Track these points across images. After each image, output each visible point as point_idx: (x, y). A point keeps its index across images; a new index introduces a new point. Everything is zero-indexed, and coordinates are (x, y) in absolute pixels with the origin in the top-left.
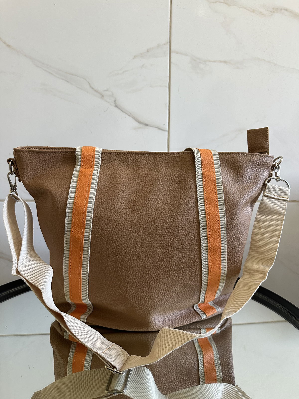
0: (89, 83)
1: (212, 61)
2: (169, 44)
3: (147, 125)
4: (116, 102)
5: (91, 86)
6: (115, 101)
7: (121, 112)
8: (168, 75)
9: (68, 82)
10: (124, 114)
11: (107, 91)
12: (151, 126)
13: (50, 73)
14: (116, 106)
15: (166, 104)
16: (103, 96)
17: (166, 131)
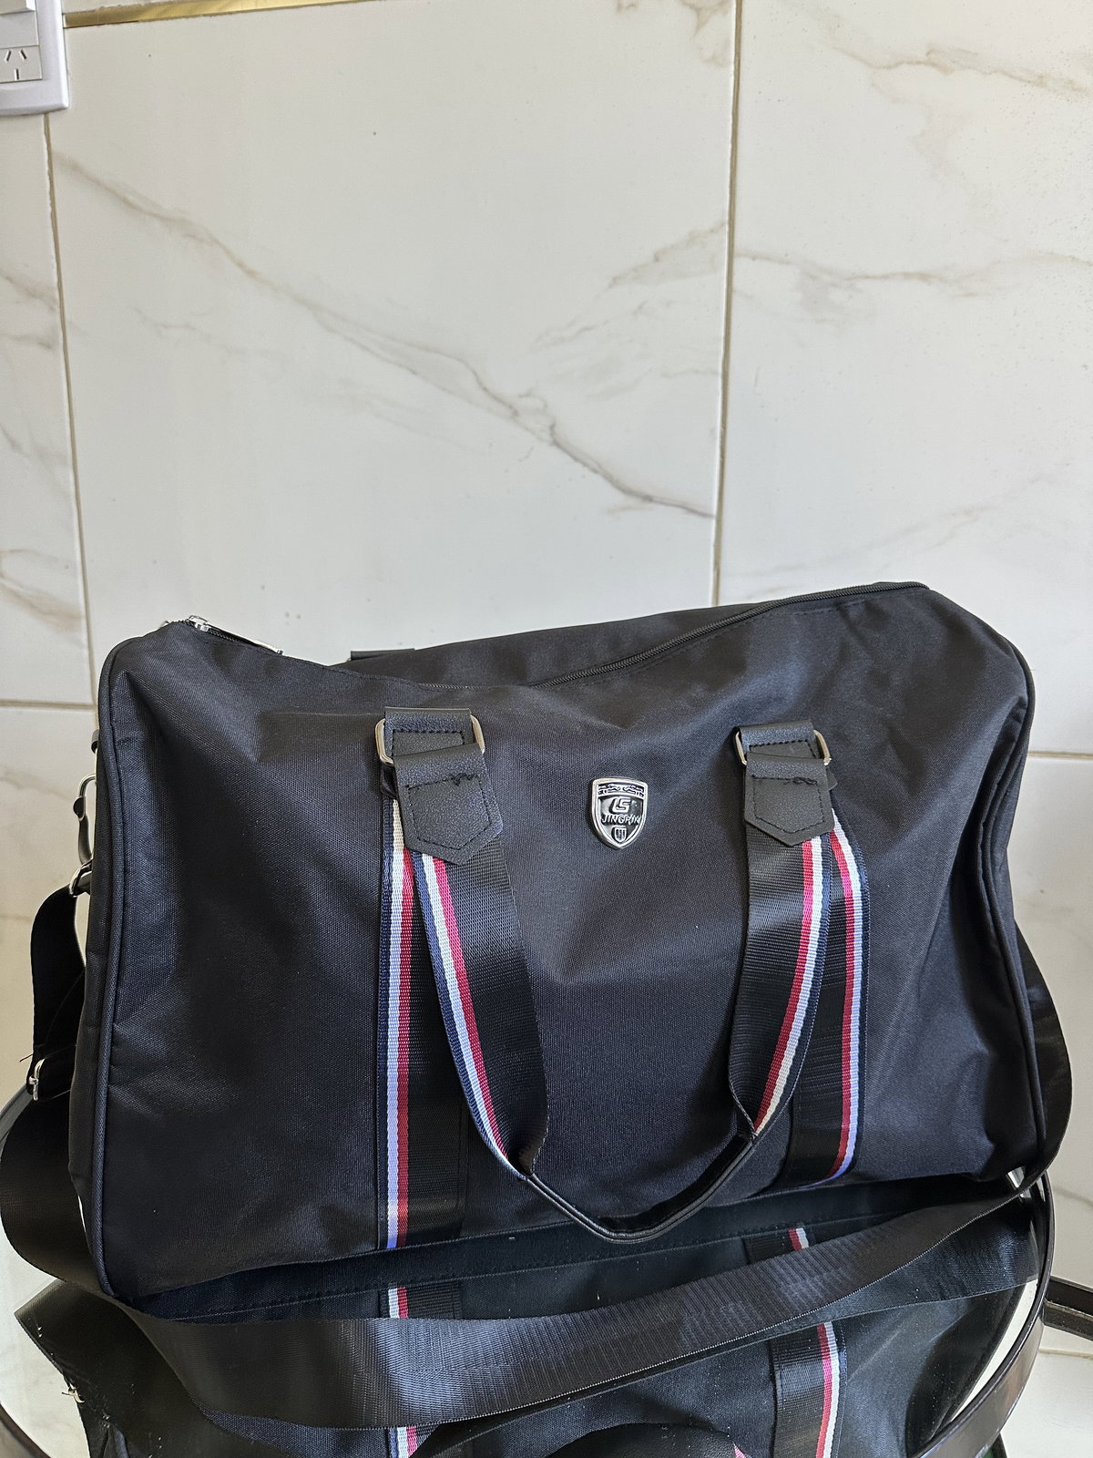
0: (475, 373)
1: (875, 277)
2: (727, 228)
3: (648, 499)
4: (556, 429)
5: (480, 383)
6: (552, 427)
7: (571, 460)
8: (723, 334)
9: (414, 373)
10: (578, 465)
11: (528, 395)
12: (662, 503)
13: (364, 348)
14: (556, 443)
15: (713, 431)
16: (516, 413)
17: (710, 516)
